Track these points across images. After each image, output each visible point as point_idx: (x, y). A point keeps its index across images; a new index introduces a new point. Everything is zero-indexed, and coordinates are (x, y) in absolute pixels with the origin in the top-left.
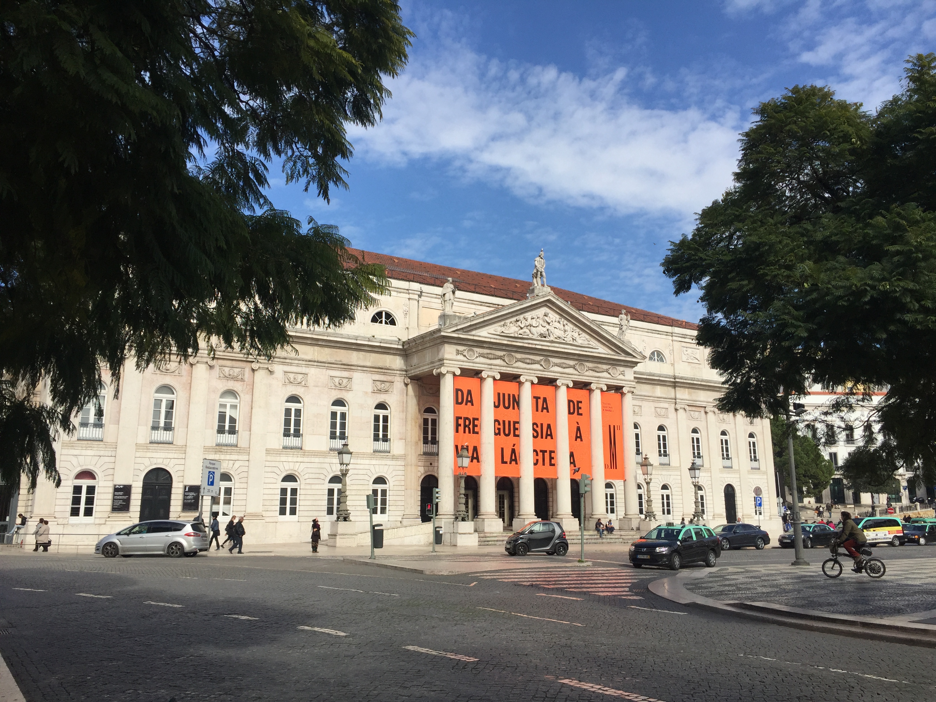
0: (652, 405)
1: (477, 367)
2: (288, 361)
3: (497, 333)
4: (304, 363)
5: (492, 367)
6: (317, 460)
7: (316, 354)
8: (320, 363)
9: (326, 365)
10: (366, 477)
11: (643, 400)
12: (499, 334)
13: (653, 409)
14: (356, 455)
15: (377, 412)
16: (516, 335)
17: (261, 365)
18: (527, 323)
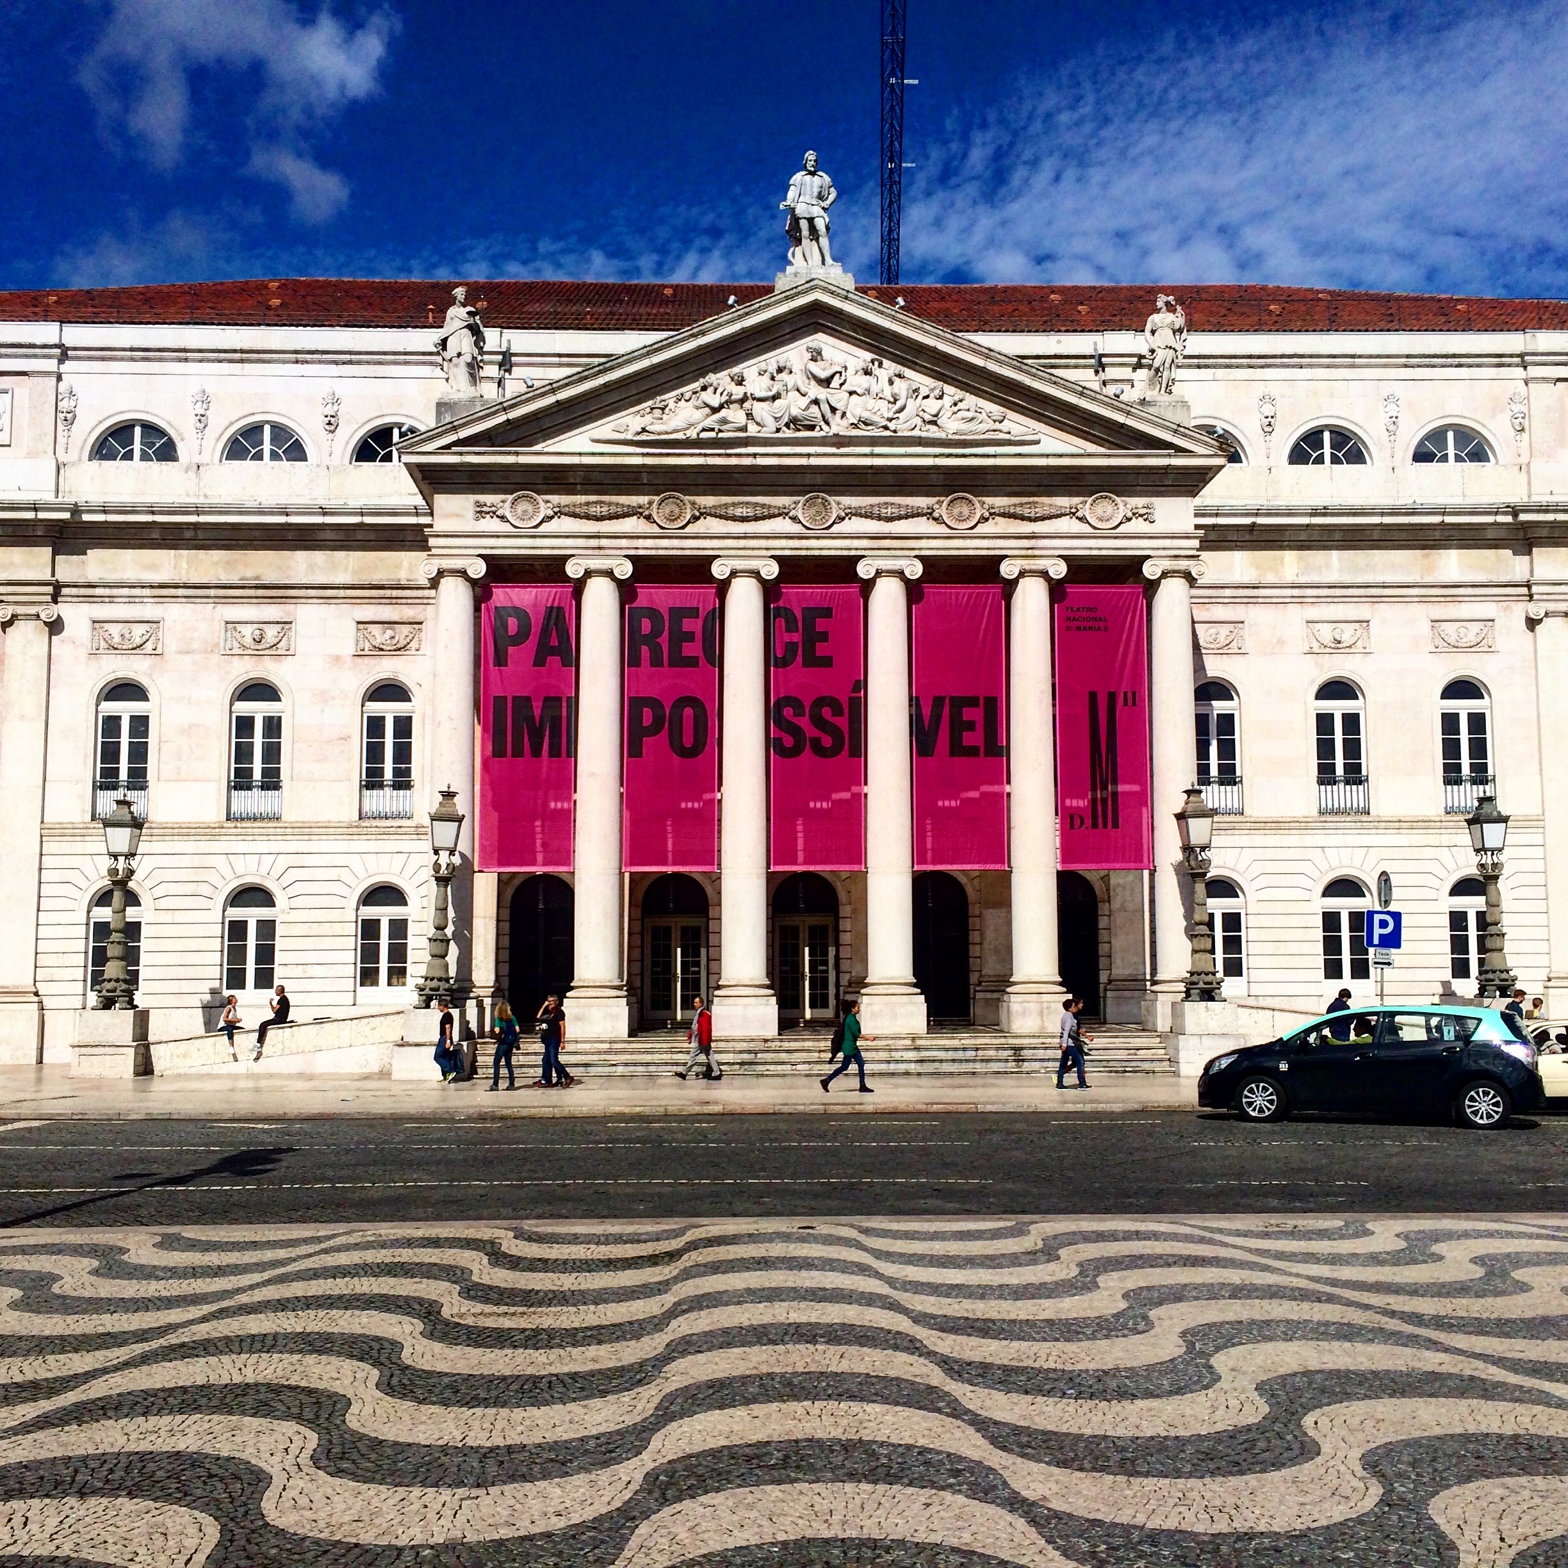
0: (1421, 614)
1: (545, 547)
2: (99, 591)
3: (622, 436)
4: (147, 592)
5: (604, 542)
6: (189, 846)
7: (185, 566)
8: (195, 591)
9: (212, 592)
10: (337, 888)
11: (1376, 599)
12: (629, 436)
13: (1425, 628)
14: (306, 830)
15: (376, 708)
16: (692, 434)
17: (20, 610)
18: (738, 392)
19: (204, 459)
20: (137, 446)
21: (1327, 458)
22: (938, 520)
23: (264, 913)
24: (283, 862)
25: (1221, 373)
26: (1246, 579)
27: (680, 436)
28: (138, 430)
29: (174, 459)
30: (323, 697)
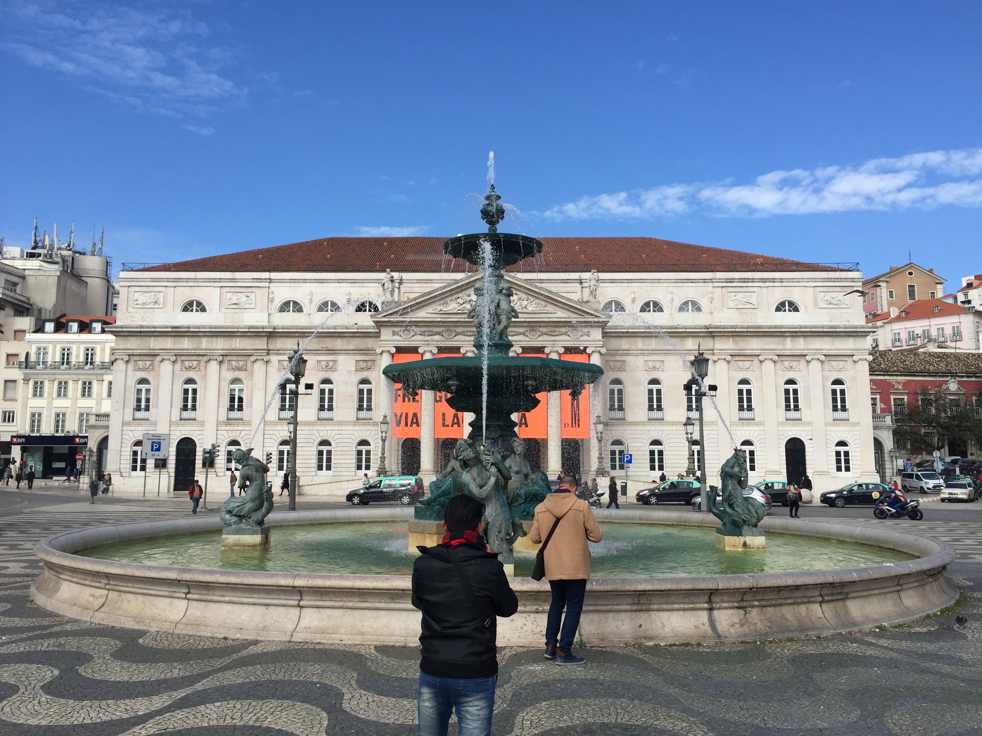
1: (413, 344)
2: (281, 352)
3: (434, 312)
5: (429, 343)
6: (307, 428)
8: (308, 352)
9: (313, 352)
10: (350, 441)
12: (436, 312)
13: (681, 363)
14: (340, 423)
15: (362, 386)
16: (455, 311)
17: (258, 358)
18: (469, 299)
19: (311, 312)
20: (291, 308)
21: (652, 310)
22: (527, 336)
23: (328, 448)
24: (334, 433)
25: (618, 284)
26: (626, 348)
27: (451, 312)
28: (291, 303)
29: (302, 311)
30: (346, 383)
